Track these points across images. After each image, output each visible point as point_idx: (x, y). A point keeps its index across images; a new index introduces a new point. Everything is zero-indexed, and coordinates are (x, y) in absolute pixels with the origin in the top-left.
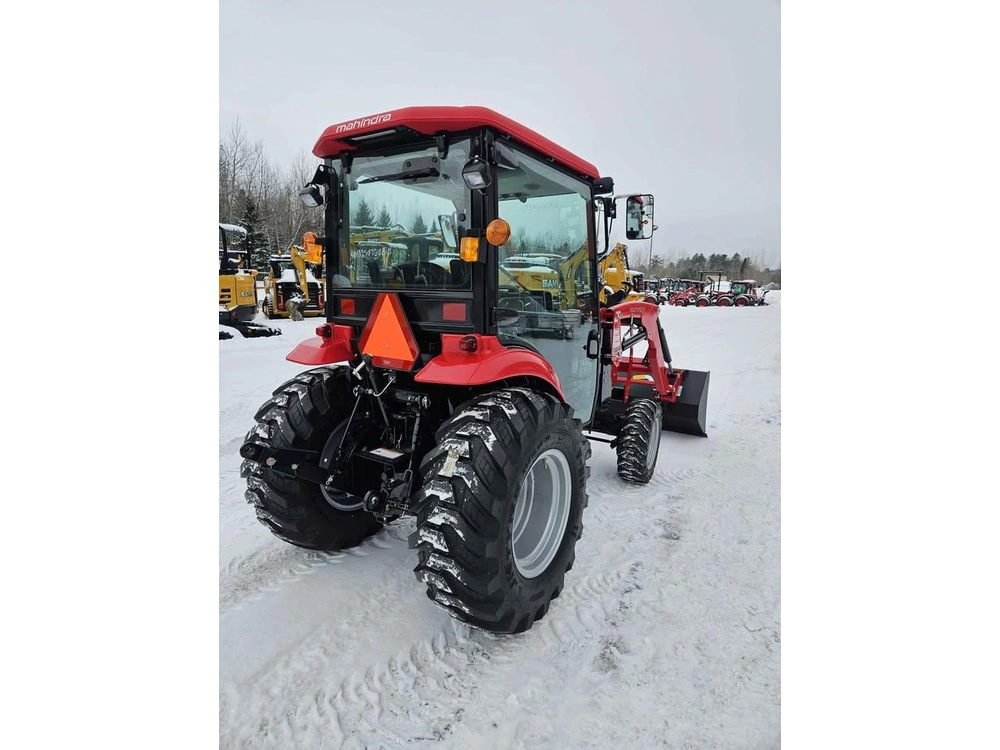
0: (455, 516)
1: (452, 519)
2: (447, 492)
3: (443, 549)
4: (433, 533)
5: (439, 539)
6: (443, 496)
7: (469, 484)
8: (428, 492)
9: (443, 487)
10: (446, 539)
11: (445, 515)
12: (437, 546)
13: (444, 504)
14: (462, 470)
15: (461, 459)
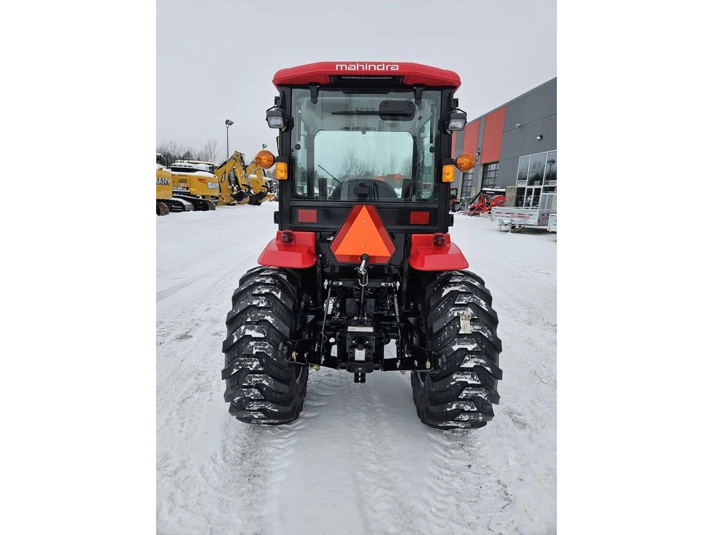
0: (483, 359)
1: (482, 361)
2: (472, 343)
3: (476, 383)
4: (466, 374)
5: (473, 377)
6: (470, 347)
7: (486, 335)
8: (455, 348)
9: (466, 341)
10: (478, 376)
11: (476, 360)
12: (470, 382)
13: (471, 352)
14: (476, 327)
15: (472, 320)
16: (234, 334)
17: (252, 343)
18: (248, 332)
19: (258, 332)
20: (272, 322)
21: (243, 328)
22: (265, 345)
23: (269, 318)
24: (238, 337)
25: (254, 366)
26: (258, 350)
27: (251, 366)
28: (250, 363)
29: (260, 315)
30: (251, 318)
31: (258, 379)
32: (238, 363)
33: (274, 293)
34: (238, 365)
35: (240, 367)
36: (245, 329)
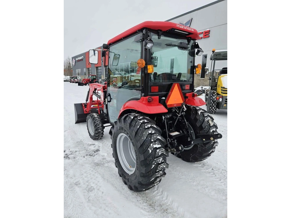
16: (149, 149)
17: (158, 151)
18: (155, 146)
19: (158, 144)
20: (160, 139)
21: (151, 145)
22: (162, 150)
23: (159, 137)
24: (151, 150)
25: (161, 161)
26: (161, 153)
27: (160, 161)
28: (159, 160)
29: (155, 137)
30: (153, 139)
31: (162, 166)
32: (154, 162)
33: (153, 126)
34: (154, 163)
35: (155, 163)
36: (153, 145)
